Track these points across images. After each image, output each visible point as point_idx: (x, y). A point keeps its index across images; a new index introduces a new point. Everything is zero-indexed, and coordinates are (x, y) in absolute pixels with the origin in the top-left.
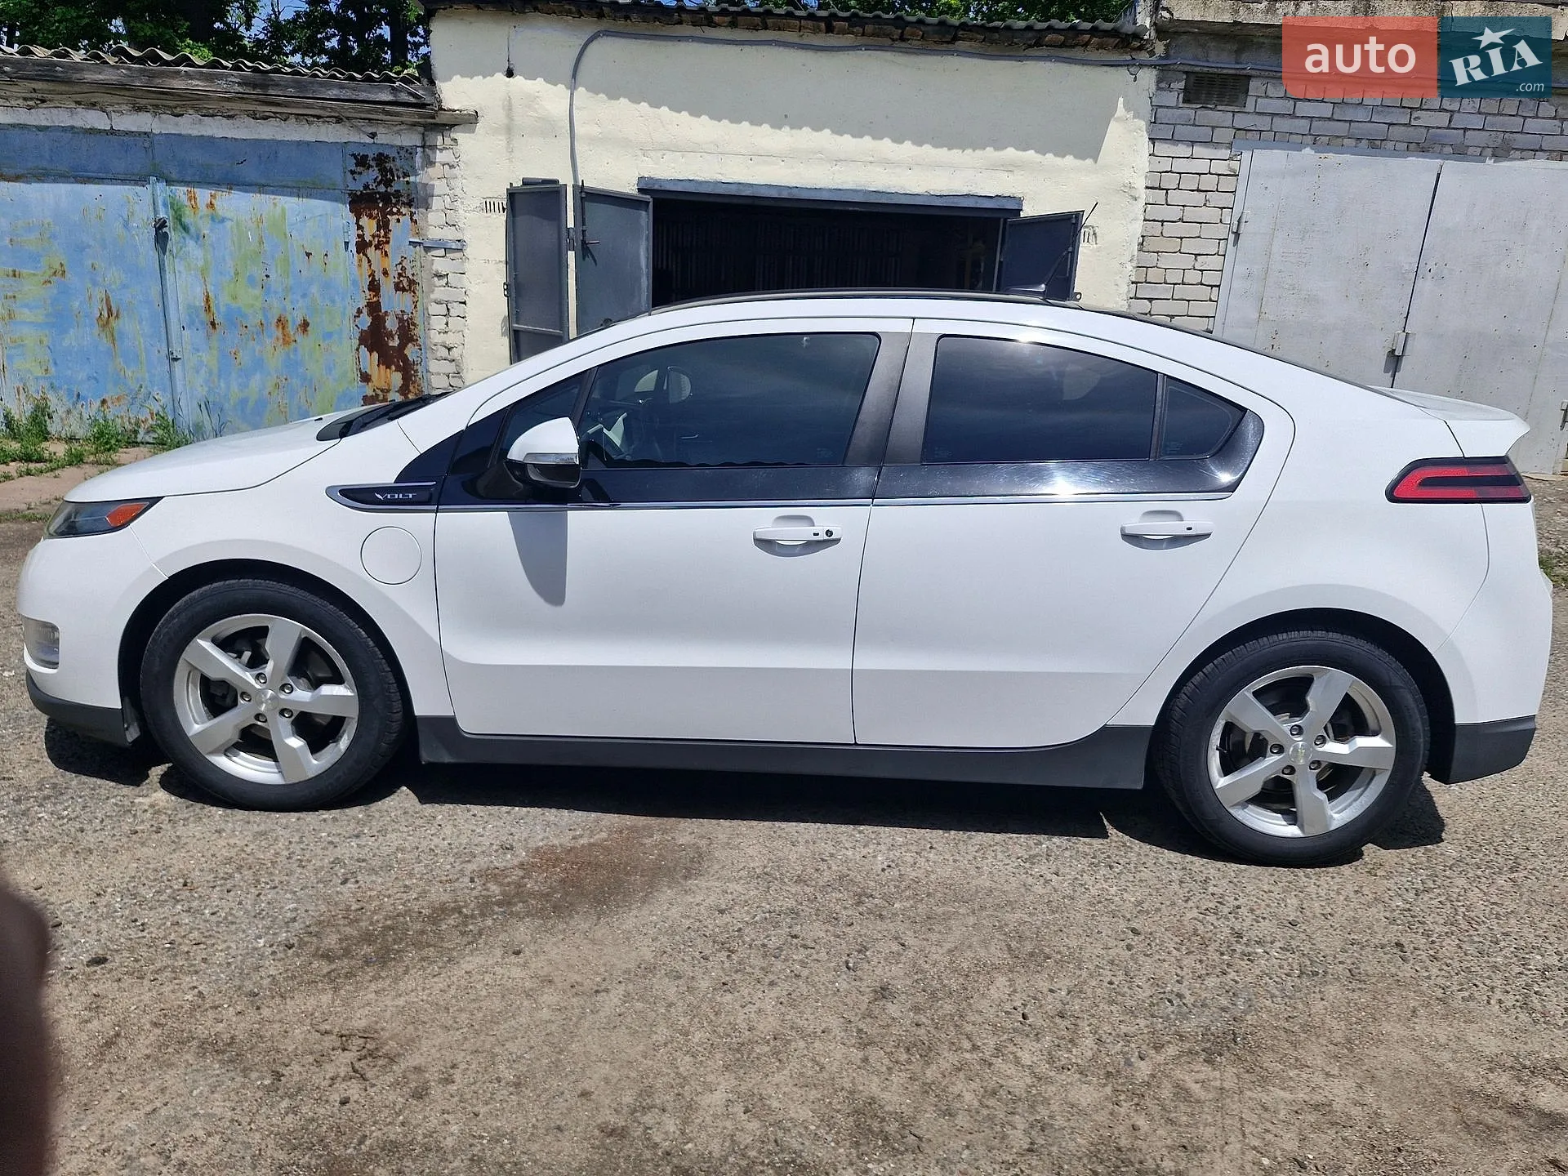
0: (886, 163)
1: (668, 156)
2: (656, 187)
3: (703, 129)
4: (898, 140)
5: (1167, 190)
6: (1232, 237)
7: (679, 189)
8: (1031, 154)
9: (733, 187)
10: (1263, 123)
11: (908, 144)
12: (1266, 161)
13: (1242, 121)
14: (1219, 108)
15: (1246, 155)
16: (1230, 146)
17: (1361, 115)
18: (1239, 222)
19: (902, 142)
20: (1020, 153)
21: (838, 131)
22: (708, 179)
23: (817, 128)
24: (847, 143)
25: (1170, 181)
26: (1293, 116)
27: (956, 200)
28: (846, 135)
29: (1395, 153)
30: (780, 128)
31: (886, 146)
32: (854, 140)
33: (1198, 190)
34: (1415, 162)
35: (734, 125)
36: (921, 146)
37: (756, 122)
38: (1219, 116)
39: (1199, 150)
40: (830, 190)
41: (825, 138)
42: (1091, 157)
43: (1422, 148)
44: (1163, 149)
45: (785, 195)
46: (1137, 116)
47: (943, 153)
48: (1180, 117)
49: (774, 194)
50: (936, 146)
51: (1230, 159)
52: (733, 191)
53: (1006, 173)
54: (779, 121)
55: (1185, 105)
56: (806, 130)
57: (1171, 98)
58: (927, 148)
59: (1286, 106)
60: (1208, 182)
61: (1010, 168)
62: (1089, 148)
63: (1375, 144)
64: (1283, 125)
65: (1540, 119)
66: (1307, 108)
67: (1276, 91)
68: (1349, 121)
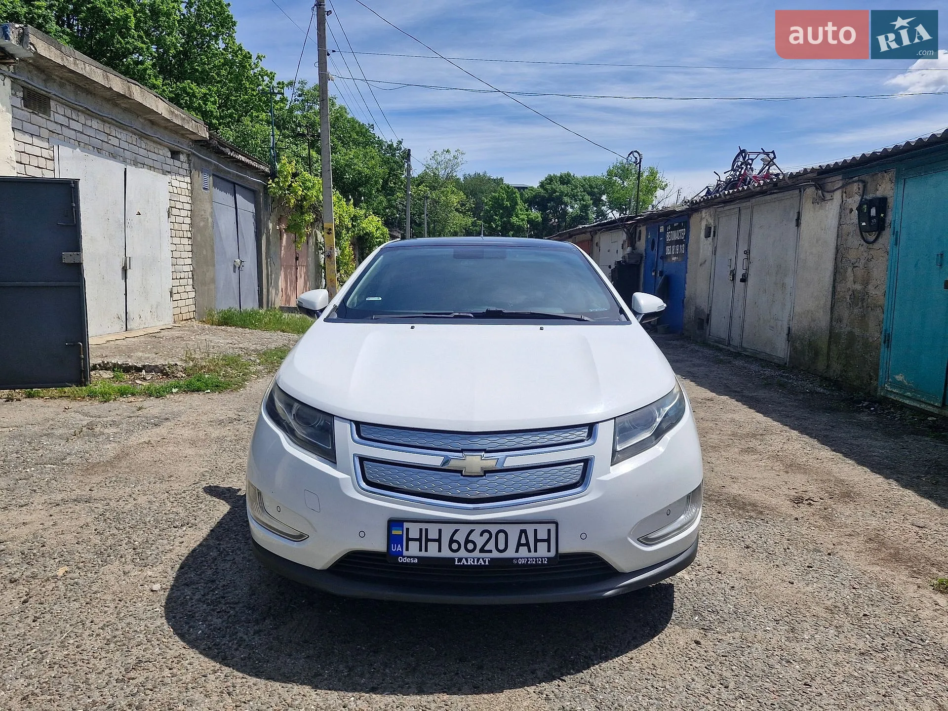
5: (25, 165)
10: (58, 129)
12: (64, 152)
13: (51, 126)
14: (40, 115)
15: (56, 148)
16: (48, 141)
17: (92, 133)
25: (25, 159)
26: (68, 127)
29: (106, 157)
33: (38, 167)
34: (114, 164)
38: (39, 119)
39: (35, 141)
43: (113, 156)
44: (19, 135)
46: (7, 111)
48: (23, 116)
51: (49, 149)
55: (25, 109)
57: (18, 102)
59: (64, 121)
60: (42, 162)
63: (99, 151)
64: (66, 132)
65: (142, 149)
66: (73, 124)
67: (61, 110)
68: (89, 136)
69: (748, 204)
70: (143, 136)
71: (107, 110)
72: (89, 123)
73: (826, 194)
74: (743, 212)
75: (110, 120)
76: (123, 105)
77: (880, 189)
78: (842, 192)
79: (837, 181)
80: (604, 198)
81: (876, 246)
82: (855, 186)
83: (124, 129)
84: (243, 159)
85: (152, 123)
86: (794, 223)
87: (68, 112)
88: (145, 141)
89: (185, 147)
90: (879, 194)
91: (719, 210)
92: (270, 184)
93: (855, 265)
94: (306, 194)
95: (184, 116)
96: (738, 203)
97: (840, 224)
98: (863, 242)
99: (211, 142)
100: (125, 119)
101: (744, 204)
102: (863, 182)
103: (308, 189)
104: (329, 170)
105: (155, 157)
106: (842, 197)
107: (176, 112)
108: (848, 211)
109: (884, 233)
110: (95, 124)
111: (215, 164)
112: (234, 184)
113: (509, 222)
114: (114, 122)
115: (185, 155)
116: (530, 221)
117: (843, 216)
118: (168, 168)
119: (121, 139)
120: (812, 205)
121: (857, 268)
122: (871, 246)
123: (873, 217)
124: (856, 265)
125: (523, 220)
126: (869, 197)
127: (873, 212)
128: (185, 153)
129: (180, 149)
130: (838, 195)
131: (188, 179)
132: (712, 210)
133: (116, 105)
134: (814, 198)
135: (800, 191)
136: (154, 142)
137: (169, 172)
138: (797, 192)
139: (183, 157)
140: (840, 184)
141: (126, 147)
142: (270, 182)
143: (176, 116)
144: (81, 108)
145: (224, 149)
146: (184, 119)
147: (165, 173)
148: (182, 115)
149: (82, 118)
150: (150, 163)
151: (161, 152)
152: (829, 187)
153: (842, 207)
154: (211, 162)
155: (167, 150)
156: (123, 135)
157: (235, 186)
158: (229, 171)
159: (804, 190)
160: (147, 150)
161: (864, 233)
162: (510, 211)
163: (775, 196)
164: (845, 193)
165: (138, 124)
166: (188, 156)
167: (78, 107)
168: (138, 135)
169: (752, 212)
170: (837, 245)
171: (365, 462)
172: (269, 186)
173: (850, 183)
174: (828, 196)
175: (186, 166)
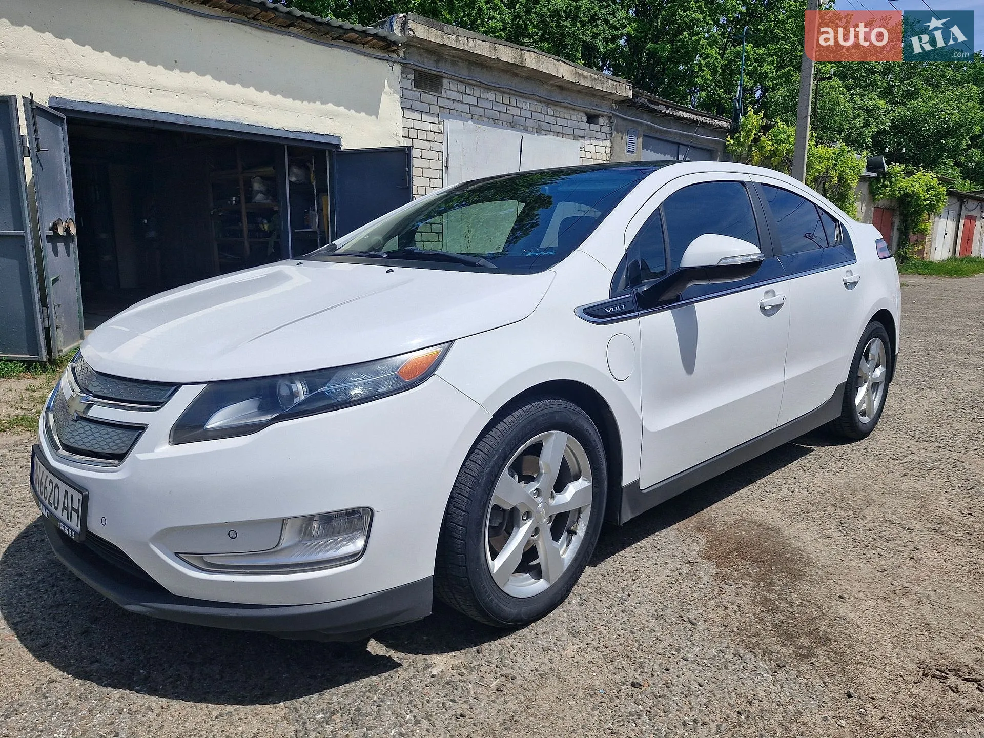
0: (253, 104)
1: (77, 81)
2: (68, 107)
3: (105, 62)
4: (260, 89)
5: (412, 139)
6: (444, 168)
7: (90, 110)
8: (342, 109)
9: (139, 112)
10: (450, 104)
11: (266, 93)
12: (454, 125)
13: (442, 102)
14: (431, 93)
15: (446, 122)
16: (438, 116)
17: (488, 105)
18: (447, 160)
19: (262, 91)
20: (336, 108)
21: (217, 78)
22: (115, 104)
23: (202, 73)
24: (223, 87)
25: (413, 134)
26: (461, 102)
27: (301, 135)
28: (222, 82)
29: (503, 127)
30: (172, 70)
31: (251, 92)
32: (229, 85)
33: (426, 140)
34: (509, 133)
35: (132, 63)
36: (275, 96)
37: (152, 62)
38: (429, 97)
39: (425, 117)
40: (216, 121)
41: (207, 82)
42: (374, 115)
43: (512, 125)
44: (408, 114)
45: (182, 122)
46: (395, 92)
47: (289, 102)
48: (414, 96)
49: (173, 120)
50: (285, 97)
51: (439, 123)
52: (139, 115)
53: (330, 120)
54: (170, 66)
55: (416, 89)
56: (192, 74)
57: (409, 84)
58: (279, 97)
59: (457, 96)
60: (431, 136)
61: (331, 116)
62: (372, 109)
63: (495, 122)
64: (459, 106)
65: (549, 116)
66: (467, 99)
67: (454, 87)
68: (484, 108)
70: (549, 103)
71: (505, 81)
72: (485, 96)
75: (508, 91)
76: (522, 74)
83: (527, 98)
84: (686, 115)
85: (561, 88)
87: (462, 88)
88: (554, 107)
89: (605, 109)
92: (728, 141)
94: (777, 148)
95: (596, 77)
99: (636, 100)
100: (528, 87)
103: (779, 142)
104: (806, 117)
105: (565, 123)
107: (586, 73)
110: (492, 96)
111: (647, 125)
112: (678, 144)
114: (514, 92)
115: (606, 118)
118: (582, 133)
119: (524, 108)
128: (606, 116)
129: (597, 112)
131: (608, 143)
133: (516, 75)
136: (565, 107)
137: (582, 137)
139: (602, 121)
141: (528, 114)
142: (729, 138)
143: (585, 77)
144: (474, 82)
145: (656, 107)
146: (596, 80)
147: (576, 138)
148: (593, 75)
149: (477, 92)
150: (559, 129)
151: (573, 118)
154: (641, 123)
155: (582, 114)
156: (526, 105)
157: (679, 147)
158: (667, 131)
160: (556, 117)
165: (543, 91)
166: (610, 118)
167: (471, 81)
168: (545, 102)
172: (727, 143)
175: (606, 129)
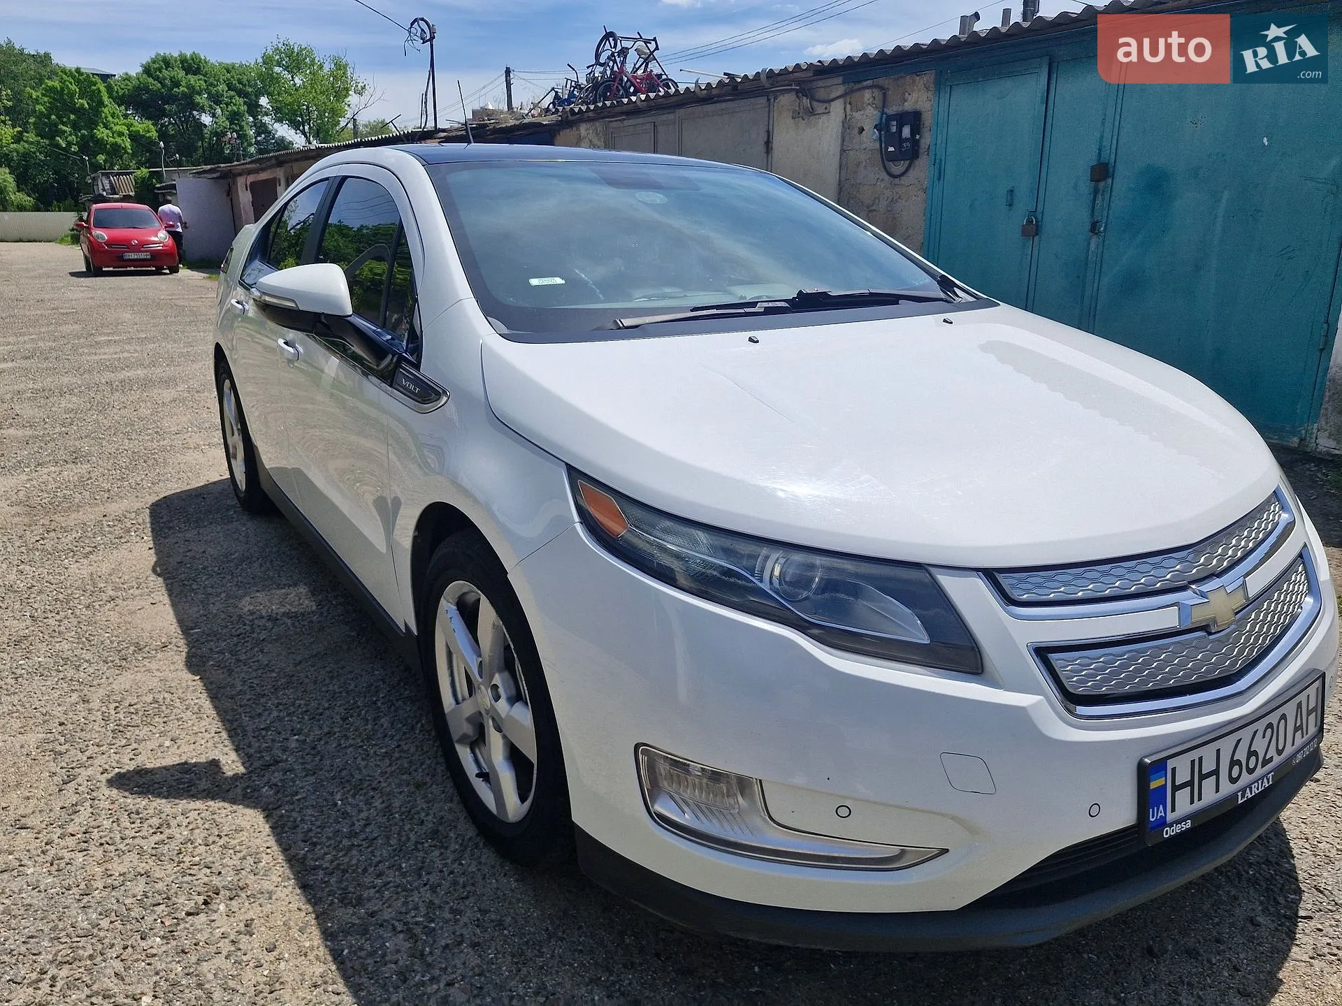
69: (671, 117)
73: (815, 104)
74: (661, 129)
77: (910, 99)
78: (845, 103)
79: (836, 87)
80: (264, 101)
81: (904, 180)
82: (867, 95)
86: (762, 148)
90: (908, 106)
91: (614, 125)
93: (871, 209)
96: (654, 115)
97: (843, 151)
98: (884, 175)
101: (664, 117)
102: (881, 88)
106: (845, 109)
108: (856, 131)
109: (917, 162)
113: (92, 136)
116: (135, 137)
117: (847, 138)
120: (792, 121)
121: (874, 213)
122: (897, 181)
123: (907, 139)
124: (874, 208)
125: (121, 134)
126: (892, 110)
127: (906, 132)
130: (837, 108)
132: (598, 125)
134: (794, 111)
135: (768, 100)
138: (763, 100)
140: (840, 90)
152: (821, 94)
153: (846, 124)
159: (775, 98)
161: (886, 162)
162: (91, 117)
163: (724, 105)
164: (850, 104)
169: (681, 130)
170: (840, 181)
171: (1053, 657)
173: (859, 89)
174: (820, 108)
